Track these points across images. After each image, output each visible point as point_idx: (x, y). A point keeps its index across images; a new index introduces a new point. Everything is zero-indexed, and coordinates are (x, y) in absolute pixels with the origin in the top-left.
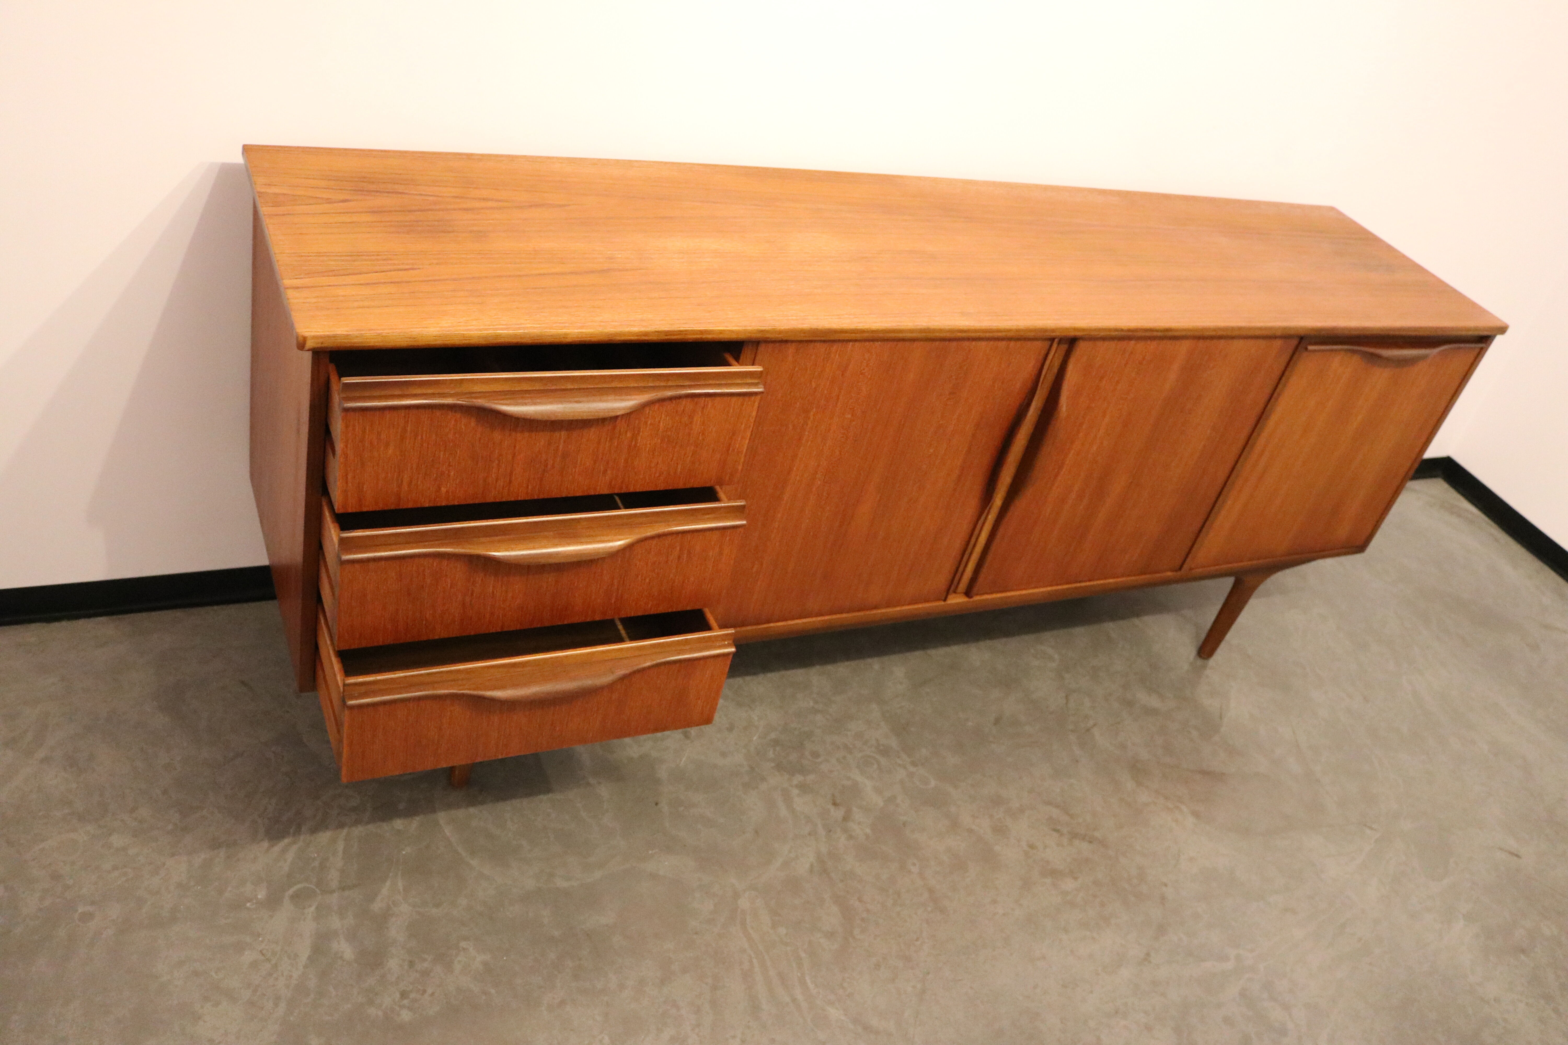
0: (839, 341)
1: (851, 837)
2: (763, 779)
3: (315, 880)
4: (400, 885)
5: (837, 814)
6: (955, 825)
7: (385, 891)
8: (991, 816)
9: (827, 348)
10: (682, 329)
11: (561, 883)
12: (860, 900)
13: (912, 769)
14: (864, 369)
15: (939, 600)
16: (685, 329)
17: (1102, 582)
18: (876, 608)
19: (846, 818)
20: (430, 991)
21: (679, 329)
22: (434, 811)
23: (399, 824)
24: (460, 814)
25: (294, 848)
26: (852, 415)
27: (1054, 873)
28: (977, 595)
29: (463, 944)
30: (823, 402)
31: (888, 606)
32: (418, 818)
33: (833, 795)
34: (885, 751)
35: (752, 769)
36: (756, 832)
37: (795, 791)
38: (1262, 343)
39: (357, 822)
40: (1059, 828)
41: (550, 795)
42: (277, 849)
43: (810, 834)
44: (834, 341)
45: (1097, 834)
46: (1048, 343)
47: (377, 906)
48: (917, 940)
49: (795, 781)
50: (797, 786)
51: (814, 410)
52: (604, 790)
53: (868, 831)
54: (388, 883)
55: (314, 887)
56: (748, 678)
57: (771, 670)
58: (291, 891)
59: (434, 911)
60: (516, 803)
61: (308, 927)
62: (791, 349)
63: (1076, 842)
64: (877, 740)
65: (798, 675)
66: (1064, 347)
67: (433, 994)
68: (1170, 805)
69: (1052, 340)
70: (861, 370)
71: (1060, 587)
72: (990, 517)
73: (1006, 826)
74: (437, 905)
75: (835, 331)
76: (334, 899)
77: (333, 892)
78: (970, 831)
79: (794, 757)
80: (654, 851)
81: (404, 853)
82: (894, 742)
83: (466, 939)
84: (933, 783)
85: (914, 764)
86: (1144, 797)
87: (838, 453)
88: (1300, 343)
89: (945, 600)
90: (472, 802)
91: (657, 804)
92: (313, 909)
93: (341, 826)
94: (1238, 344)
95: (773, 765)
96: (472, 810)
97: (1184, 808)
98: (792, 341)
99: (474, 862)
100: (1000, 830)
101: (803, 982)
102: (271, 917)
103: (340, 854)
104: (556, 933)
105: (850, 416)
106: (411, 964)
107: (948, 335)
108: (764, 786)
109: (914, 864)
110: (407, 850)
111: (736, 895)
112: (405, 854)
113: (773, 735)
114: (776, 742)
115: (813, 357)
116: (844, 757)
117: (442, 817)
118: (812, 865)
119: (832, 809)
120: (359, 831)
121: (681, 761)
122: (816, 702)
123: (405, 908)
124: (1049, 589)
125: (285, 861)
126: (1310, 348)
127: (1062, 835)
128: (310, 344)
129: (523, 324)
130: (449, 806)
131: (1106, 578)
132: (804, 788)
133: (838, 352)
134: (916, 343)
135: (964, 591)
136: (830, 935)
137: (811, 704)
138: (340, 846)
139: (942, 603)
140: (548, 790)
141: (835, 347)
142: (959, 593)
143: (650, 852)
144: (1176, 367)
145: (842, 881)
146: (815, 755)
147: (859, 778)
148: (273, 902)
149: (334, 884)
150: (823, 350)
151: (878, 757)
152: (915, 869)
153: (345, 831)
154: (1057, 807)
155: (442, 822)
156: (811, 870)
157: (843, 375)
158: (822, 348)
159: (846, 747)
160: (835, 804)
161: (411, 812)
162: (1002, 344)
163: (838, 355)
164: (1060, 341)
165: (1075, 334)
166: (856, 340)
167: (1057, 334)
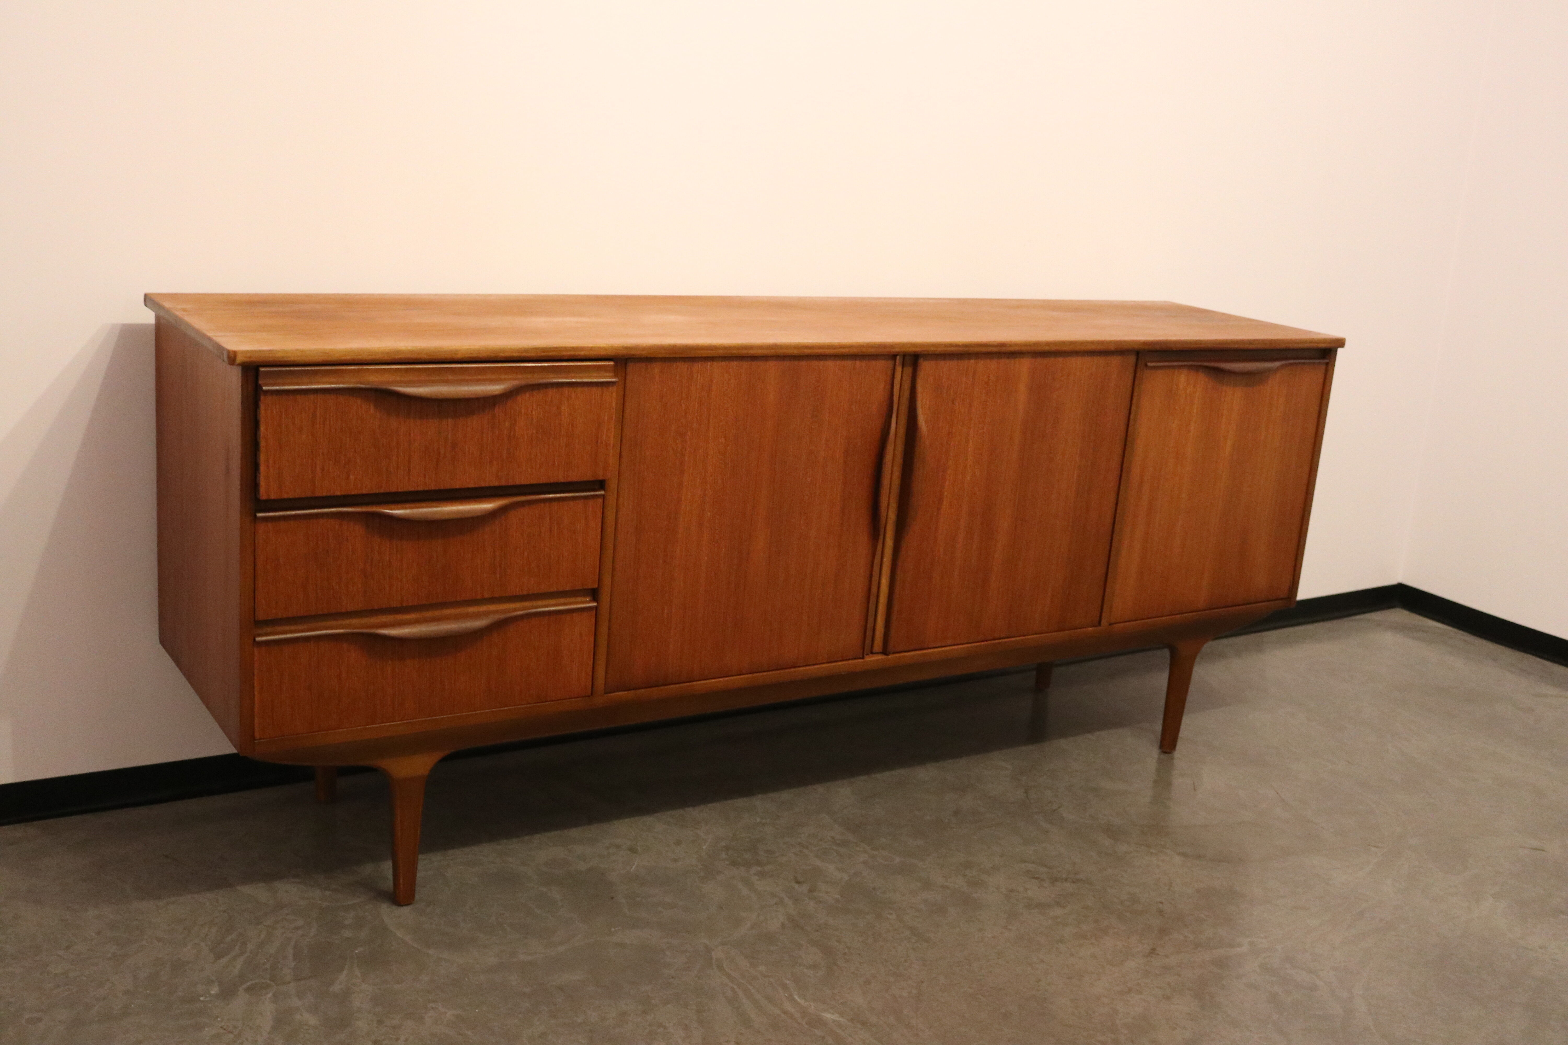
0: (698, 359)
1: (820, 902)
2: (719, 873)
3: (268, 977)
4: (357, 972)
5: (802, 888)
6: (927, 885)
7: (342, 978)
8: (964, 876)
9: (688, 367)
11: (525, 958)
12: (839, 941)
13: (873, 853)
14: (727, 390)
15: (856, 659)
18: (794, 666)
19: (811, 891)
20: (402, 1038)
23: (346, 933)
24: (410, 922)
25: (242, 958)
26: (725, 440)
27: (1041, 906)
28: (894, 652)
29: (431, 1005)
30: (695, 425)
32: (365, 928)
33: (795, 877)
34: (842, 844)
35: (706, 867)
36: (720, 908)
37: (754, 878)
38: (1101, 361)
39: (304, 936)
40: (1038, 876)
42: (224, 960)
43: (776, 904)
44: (693, 360)
45: (1080, 877)
46: (891, 361)
47: (336, 988)
48: (906, 961)
49: (753, 871)
50: (755, 874)
51: (689, 433)
53: (837, 897)
54: (345, 972)
55: (269, 982)
57: (710, 802)
58: (245, 986)
59: (396, 986)
61: (267, 1009)
62: (656, 368)
63: (1059, 884)
64: (832, 837)
66: (909, 365)
67: (406, 1040)
68: (1154, 851)
69: (894, 357)
70: (724, 391)
73: (982, 880)
74: (399, 983)
75: (692, 349)
76: (290, 988)
77: (289, 982)
78: (945, 887)
79: (747, 856)
80: (616, 929)
81: (357, 951)
82: (850, 837)
83: (433, 1001)
84: (898, 860)
85: (875, 849)
86: (1124, 848)
87: (720, 481)
88: (1137, 359)
89: (862, 659)
90: (421, 913)
91: (612, 898)
92: (269, 995)
94: (1076, 363)
95: (727, 863)
96: (421, 918)
97: (1169, 852)
98: (656, 360)
99: (431, 952)
100: (976, 884)
101: (791, 1000)
102: (228, 1004)
103: (291, 957)
104: (527, 990)
105: (723, 440)
106: (380, 1022)
107: (796, 352)
108: (721, 877)
109: (891, 914)
110: (359, 950)
111: (709, 950)
112: (357, 953)
113: (723, 844)
114: (727, 848)
115: (678, 377)
116: (801, 852)
117: (391, 925)
118: (783, 924)
119: (796, 886)
120: (307, 941)
121: (631, 868)
122: (762, 818)
123: (365, 987)
125: (235, 967)
126: (1149, 364)
127: (1043, 880)
128: (239, 359)
132: (762, 875)
133: (699, 371)
135: (880, 648)
136: (814, 967)
137: (758, 820)
138: (289, 952)
139: (860, 661)
142: (877, 653)
143: (613, 929)
144: (1022, 387)
145: (817, 931)
146: (770, 852)
147: (819, 863)
148: (227, 995)
149: (289, 978)
150: (686, 369)
151: (836, 848)
152: (892, 917)
154: (1033, 863)
155: (392, 928)
156: (783, 926)
157: (708, 396)
158: (683, 367)
159: (801, 844)
160: (797, 882)
161: (357, 925)
162: (849, 363)
163: (699, 376)
164: (905, 355)
165: (914, 349)
166: (712, 359)
167: (897, 350)
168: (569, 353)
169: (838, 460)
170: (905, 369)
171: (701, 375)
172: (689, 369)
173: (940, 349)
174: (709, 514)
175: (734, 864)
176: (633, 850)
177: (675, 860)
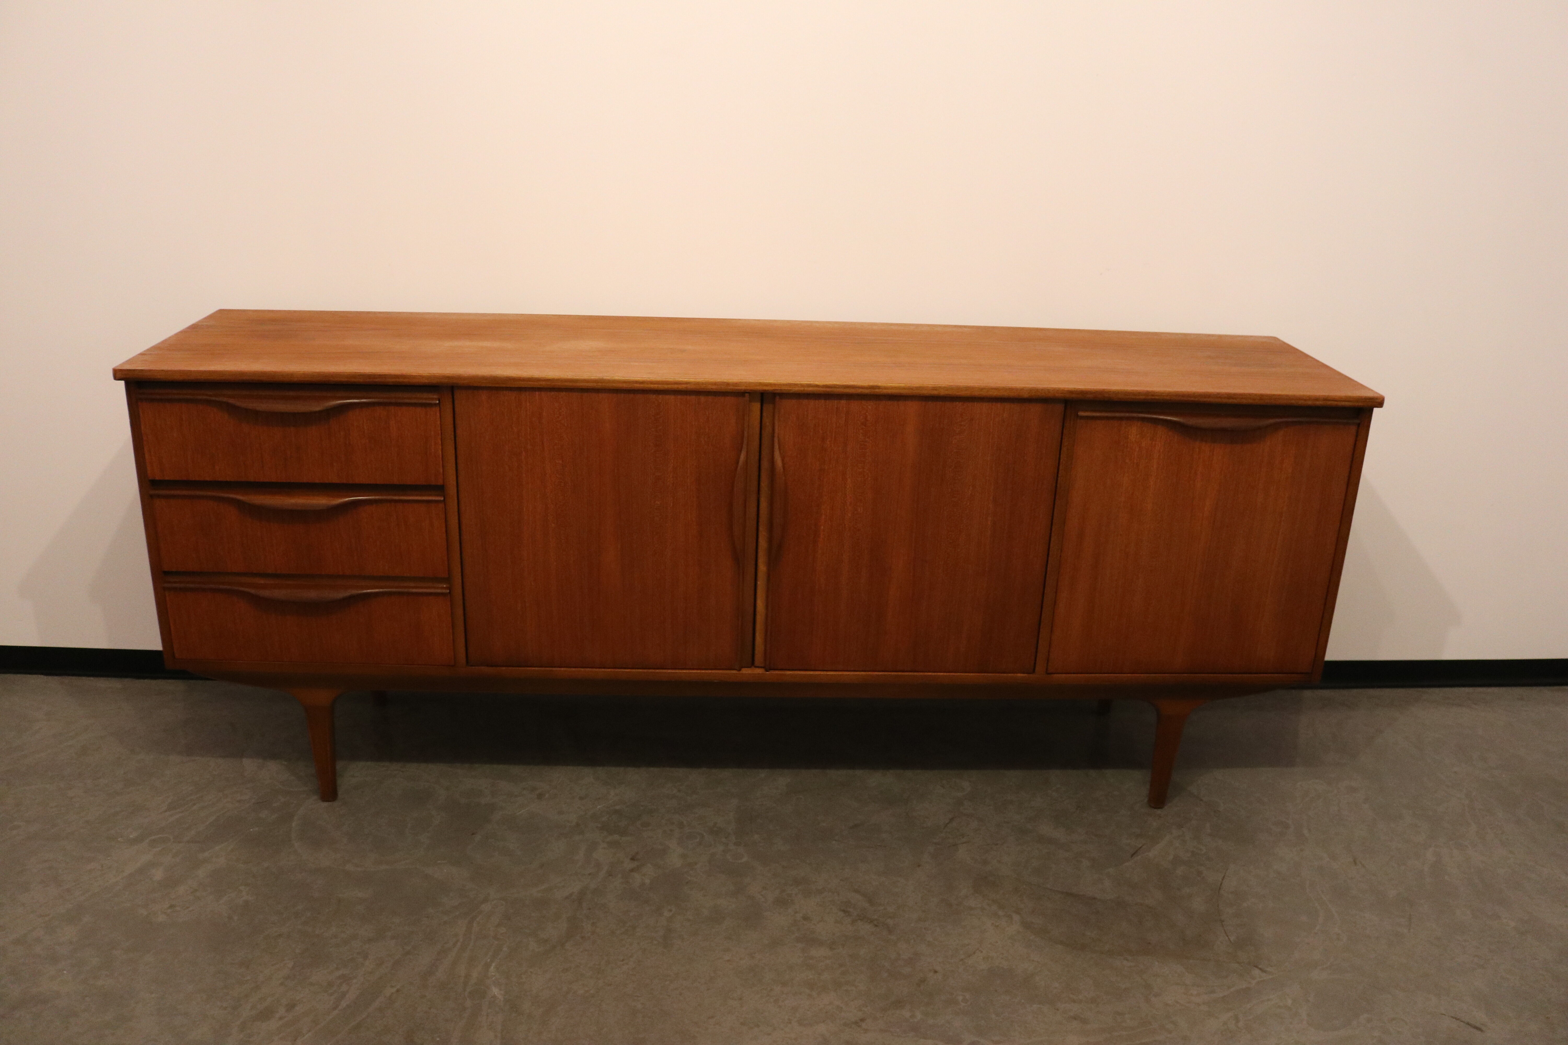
0: (525, 388)
1: (626, 882)
2: (582, 833)
4: (231, 847)
5: (629, 865)
7: (217, 848)
8: (783, 891)
9: (515, 395)
10: (381, 374)
11: (349, 868)
13: (733, 847)
15: (730, 668)
18: (663, 667)
19: (633, 870)
26: (562, 461)
28: (777, 669)
29: (242, 888)
32: (280, 813)
33: (637, 854)
34: (716, 832)
35: (578, 825)
36: (543, 866)
37: (604, 845)
39: (236, 808)
40: (850, 910)
42: (168, 813)
43: (590, 874)
44: (520, 389)
45: (890, 922)
46: (741, 400)
47: (204, 855)
49: (610, 839)
51: (524, 453)
53: (647, 881)
55: (172, 838)
59: (240, 865)
62: (483, 395)
63: (860, 923)
64: (715, 824)
70: (556, 419)
72: (759, 583)
73: (793, 901)
74: (245, 863)
76: (178, 846)
78: (752, 898)
79: (623, 824)
80: (443, 862)
81: (251, 830)
82: (731, 828)
84: (744, 859)
85: (737, 844)
87: (561, 498)
88: (1066, 408)
89: (740, 670)
91: (473, 834)
92: (159, 849)
95: (600, 825)
98: (482, 387)
99: (297, 845)
100: (783, 902)
101: (487, 966)
102: (127, 848)
108: (577, 838)
109: (670, 911)
113: (618, 807)
116: (672, 831)
117: (298, 815)
118: (571, 895)
119: (627, 862)
120: (232, 813)
122: (680, 791)
127: (850, 916)
132: (614, 844)
133: (527, 399)
134: (600, 394)
135: (763, 664)
138: (212, 819)
139: (735, 672)
141: (523, 394)
142: (757, 665)
143: (439, 862)
144: (910, 430)
145: (590, 909)
146: (646, 825)
149: (186, 839)
151: (705, 834)
152: (668, 914)
154: (863, 895)
155: (296, 818)
157: (539, 421)
160: (633, 859)
161: (279, 809)
162: (693, 398)
166: (540, 389)
168: (393, 380)
169: (689, 487)
171: (529, 403)
173: (796, 389)
174: (553, 525)
175: (604, 828)
176: (540, 796)
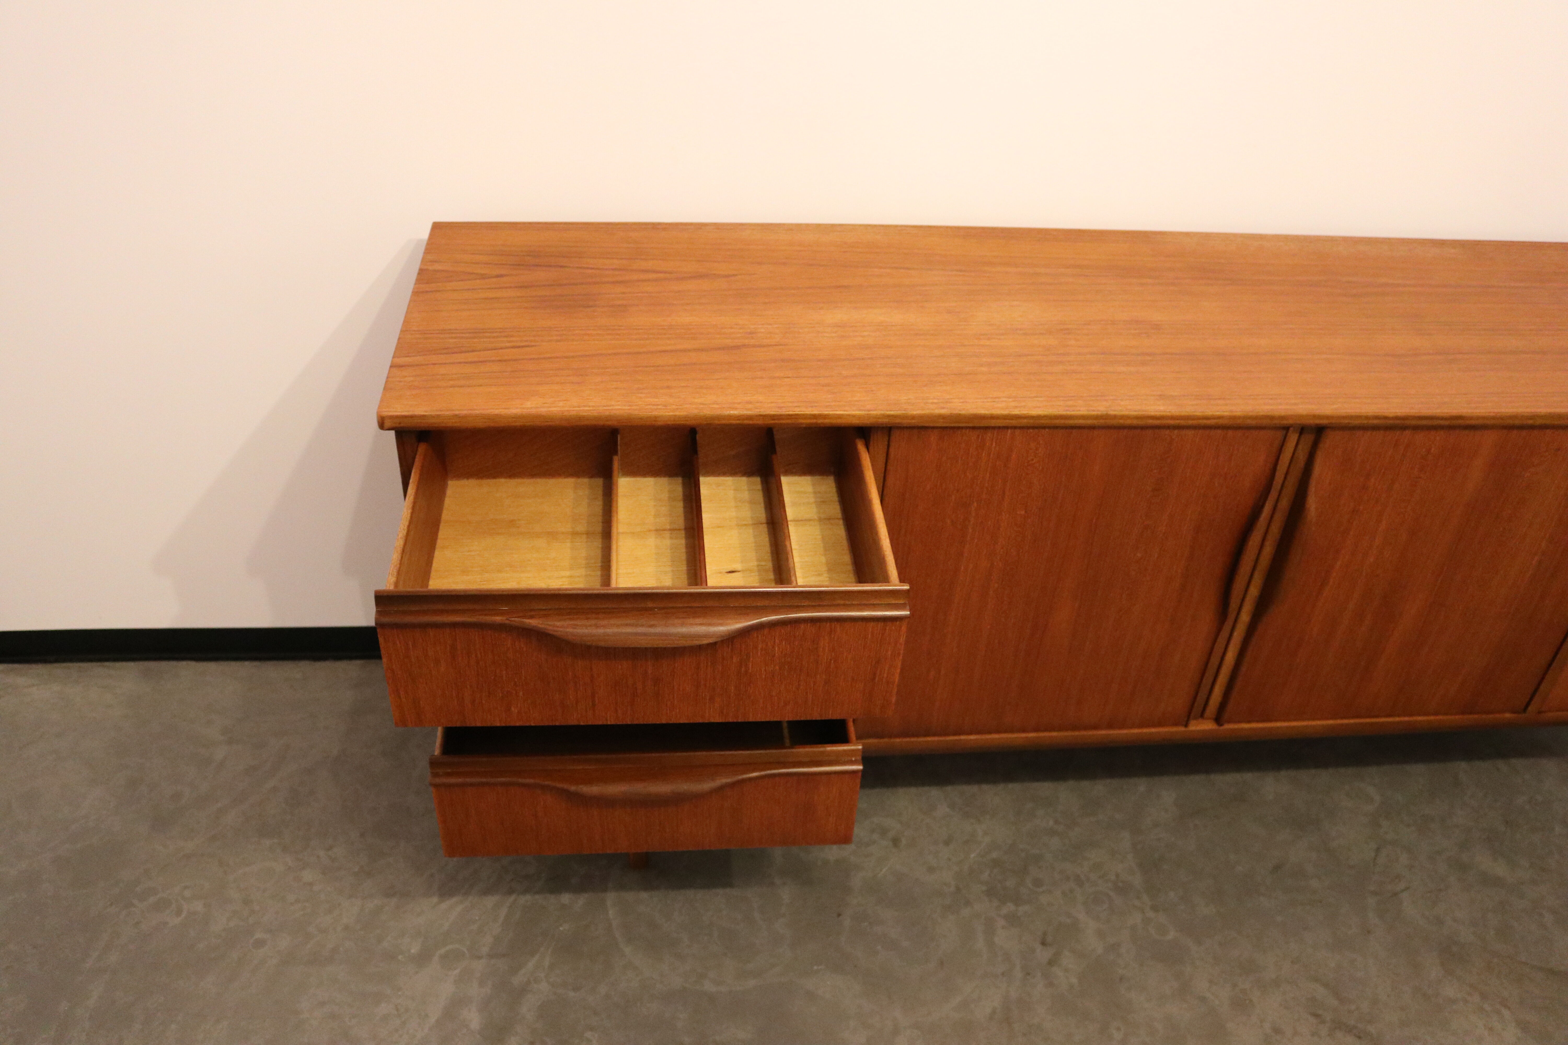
0: (994, 428)
1: (1051, 985)
2: (968, 903)
3: (469, 943)
4: (547, 963)
5: (1043, 955)
6: (1184, 989)
7: (531, 965)
8: (1235, 985)
9: (978, 436)
10: (791, 413)
11: (708, 986)
13: (1151, 914)
14: (1033, 460)
15: (1176, 724)
16: (794, 413)
17: (1406, 719)
18: (1095, 727)
19: (1051, 963)
21: (787, 413)
22: (605, 890)
23: (566, 898)
24: (630, 896)
25: (459, 908)
26: (1026, 512)
28: (1229, 722)
29: (588, 1034)
30: (984, 496)
31: (1110, 726)
32: (586, 895)
33: (1045, 934)
34: (1122, 889)
35: (958, 889)
36: (942, 963)
37: (1001, 922)
39: (525, 892)
40: (1320, 1012)
41: (728, 890)
42: (444, 906)
43: (1003, 974)
44: (986, 428)
45: (1371, 1029)
46: (1280, 434)
47: (517, 980)
49: (1004, 911)
50: (1004, 916)
51: (975, 504)
52: (786, 893)
53: (1074, 980)
54: (537, 957)
55: (465, 950)
56: (985, 787)
58: (443, 951)
59: (572, 994)
60: (690, 893)
61: (447, 989)
62: (933, 438)
63: (1339, 1034)
64: (1117, 875)
65: (1045, 788)
66: (1308, 439)
68: (1487, 1007)
69: (1286, 429)
70: (1029, 461)
71: (1346, 721)
72: (1235, 634)
73: (1251, 1001)
74: (576, 989)
75: (983, 417)
76: (479, 966)
77: (479, 958)
78: (1203, 999)
79: (1011, 883)
80: (820, 967)
81: (562, 928)
82: (1137, 880)
83: (592, 1029)
84: (1172, 935)
85: (1154, 908)
86: (1450, 990)
89: (1186, 725)
90: (648, 886)
91: (839, 915)
92: (457, 971)
93: (511, 892)
95: (984, 888)
96: (644, 895)
97: (1506, 1013)
98: (933, 428)
99: (628, 950)
100: (1241, 1004)
102: (417, 973)
103: (501, 920)
105: (1023, 512)
108: (966, 912)
109: (1118, 1029)
110: (564, 927)
111: (896, 1032)
112: (562, 930)
113: (994, 855)
114: (995, 863)
115: (963, 446)
116: (1071, 891)
117: (611, 898)
118: (994, 1012)
119: (1039, 948)
120: (526, 899)
121: (881, 870)
122: (1056, 822)
123: (544, 986)
124: (1331, 722)
125: (448, 919)
127: (1323, 1022)
129: (613, 405)
130: (621, 887)
131: (1411, 715)
132: (1012, 920)
133: (994, 440)
134: (1096, 432)
135: (1214, 717)
137: (1051, 823)
138: (504, 911)
139: (1182, 729)
140: (730, 885)
141: (989, 434)
142: (1207, 719)
143: (815, 967)
145: (1024, 1035)
146: (1038, 883)
147: (1082, 917)
148: (422, 959)
149: (485, 950)
150: (974, 438)
151: (1112, 894)
152: (1118, 1036)
153: (512, 898)
154: (1326, 985)
155: (609, 903)
156: (992, 1017)
158: (972, 436)
159: (1077, 878)
160: (1043, 943)
161: (581, 888)
163: (994, 444)
164: (1303, 430)
165: (1318, 422)
167: (1291, 422)
168: (808, 421)
169: (1184, 536)
170: (1303, 436)
171: (996, 443)
172: (980, 437)
174: (996, 585)
175: (990, 893)
176: (896, 842)
177: (931, 870)
